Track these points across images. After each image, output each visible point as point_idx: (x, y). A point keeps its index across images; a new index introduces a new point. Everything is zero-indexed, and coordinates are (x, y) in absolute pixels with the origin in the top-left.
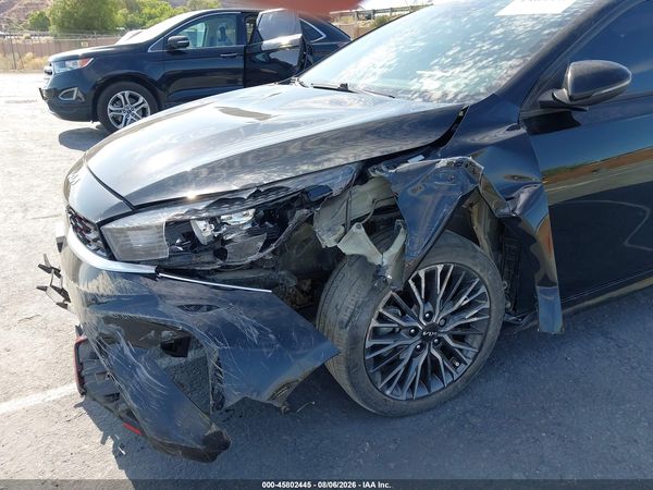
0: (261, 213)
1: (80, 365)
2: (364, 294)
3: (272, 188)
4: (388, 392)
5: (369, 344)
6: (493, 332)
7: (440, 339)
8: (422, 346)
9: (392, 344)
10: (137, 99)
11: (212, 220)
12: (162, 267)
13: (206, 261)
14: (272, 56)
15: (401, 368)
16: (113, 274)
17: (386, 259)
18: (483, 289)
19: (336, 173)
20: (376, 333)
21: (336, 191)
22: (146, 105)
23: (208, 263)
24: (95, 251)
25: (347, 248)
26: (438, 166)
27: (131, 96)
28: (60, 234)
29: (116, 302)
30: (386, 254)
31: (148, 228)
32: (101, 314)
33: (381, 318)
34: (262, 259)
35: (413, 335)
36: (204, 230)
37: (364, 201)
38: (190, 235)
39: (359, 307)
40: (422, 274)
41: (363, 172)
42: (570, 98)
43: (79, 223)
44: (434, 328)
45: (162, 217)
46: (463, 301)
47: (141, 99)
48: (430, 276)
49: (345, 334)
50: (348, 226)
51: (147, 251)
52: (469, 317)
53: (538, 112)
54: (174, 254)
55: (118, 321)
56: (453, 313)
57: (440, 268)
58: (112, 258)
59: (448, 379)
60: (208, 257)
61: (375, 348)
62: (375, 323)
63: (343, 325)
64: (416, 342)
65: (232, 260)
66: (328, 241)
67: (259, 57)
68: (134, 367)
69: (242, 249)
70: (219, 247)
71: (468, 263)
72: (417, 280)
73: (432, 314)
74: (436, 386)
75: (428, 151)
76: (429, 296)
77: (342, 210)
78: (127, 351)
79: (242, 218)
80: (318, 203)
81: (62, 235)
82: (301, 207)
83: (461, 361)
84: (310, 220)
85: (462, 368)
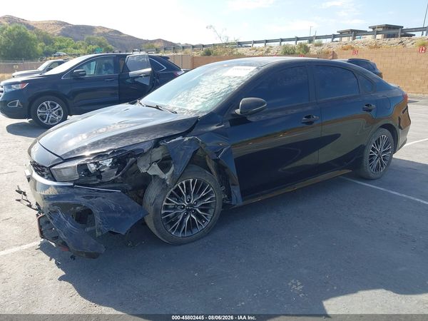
0: (116, 160)
1: (40, 227)
2: (159, 191)
3: (119, 150)
4: (173, 233)
5: (163, 212)
6: (218, 208)
7: (195, 210)
8: (187, 214)
9: (173, 213)
10: (55, 106)
11: (95, 163)
12: (76, 182)
13: (93, 180)
14: (136, 80)
15: (178, 222)
16: (56, 187)
17: (166, 176)
18: (211, 189)
19: (146, 144)
20: (166, 207)
21: (145, 150)
22: (61, 109)
23: (95, 181)
24: (47, 179)
25: (151, 172)
26: (185, 140)
27: (51, 104)
28: (28, 174)
29: (57, 197)
30: (167, 174)
31: (70, 167)
32: (51, 203)
33: (168, 201)
34: (117, 178)
35: (182, 209)
36: (92, 167)
37: (158, 154)
38: (87, 170)
39: (158, 196)
40: (184, 183)
41: (157, 143)
42: (241, 112)
43: (38, 168)
44: (192, 205)
45: (76, 163)
46: (203, 194)
47: (58, 106)
48: (188, 184)
49: (152, 208)
50: (151, 164)
51: (70, 177)
52: (206, 201)
53: (231, 118)
54: (81, 177)
55: (58, 205)
56: (200, 199)
57: (191, 180)
58: (55, 181)
59: (199, 228)
60: (94, 178)
61: (166, 214)
62: (165, 203)
63: (152, 204)
64: (183, 212)
65: (104, 180)
66: (143, 170)
67: (128, 81)
68: (65, 222)
69: (108, 175)
70: (98, 174)
71: (203, 178)
72: (182, 185)
73: (190, 200)
74: (195, 231)
75: (184, 135)
76: (188, 193)
77: (149, 159)
78: (62, 217)
79: (108, 163)
80: (138, 155)
81: (30, 174)
82: (131, 157)
83: (206, 221)
84: (136, 162)
85: (206, 223)
